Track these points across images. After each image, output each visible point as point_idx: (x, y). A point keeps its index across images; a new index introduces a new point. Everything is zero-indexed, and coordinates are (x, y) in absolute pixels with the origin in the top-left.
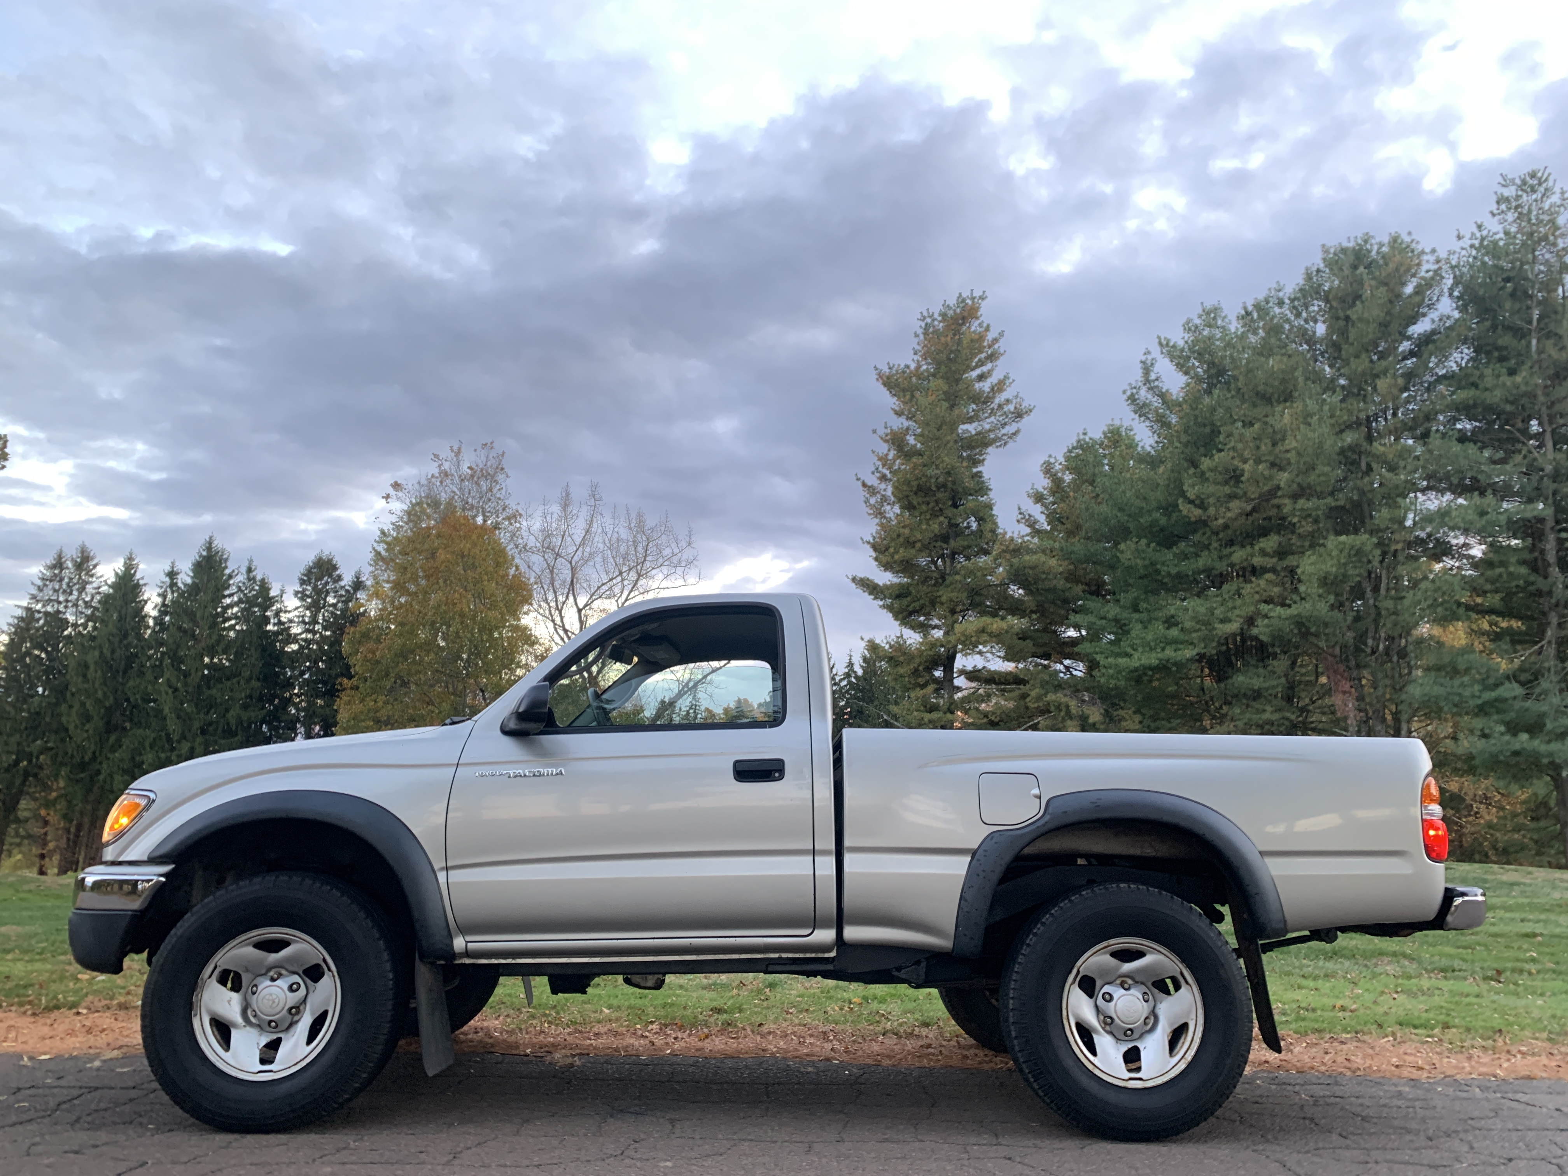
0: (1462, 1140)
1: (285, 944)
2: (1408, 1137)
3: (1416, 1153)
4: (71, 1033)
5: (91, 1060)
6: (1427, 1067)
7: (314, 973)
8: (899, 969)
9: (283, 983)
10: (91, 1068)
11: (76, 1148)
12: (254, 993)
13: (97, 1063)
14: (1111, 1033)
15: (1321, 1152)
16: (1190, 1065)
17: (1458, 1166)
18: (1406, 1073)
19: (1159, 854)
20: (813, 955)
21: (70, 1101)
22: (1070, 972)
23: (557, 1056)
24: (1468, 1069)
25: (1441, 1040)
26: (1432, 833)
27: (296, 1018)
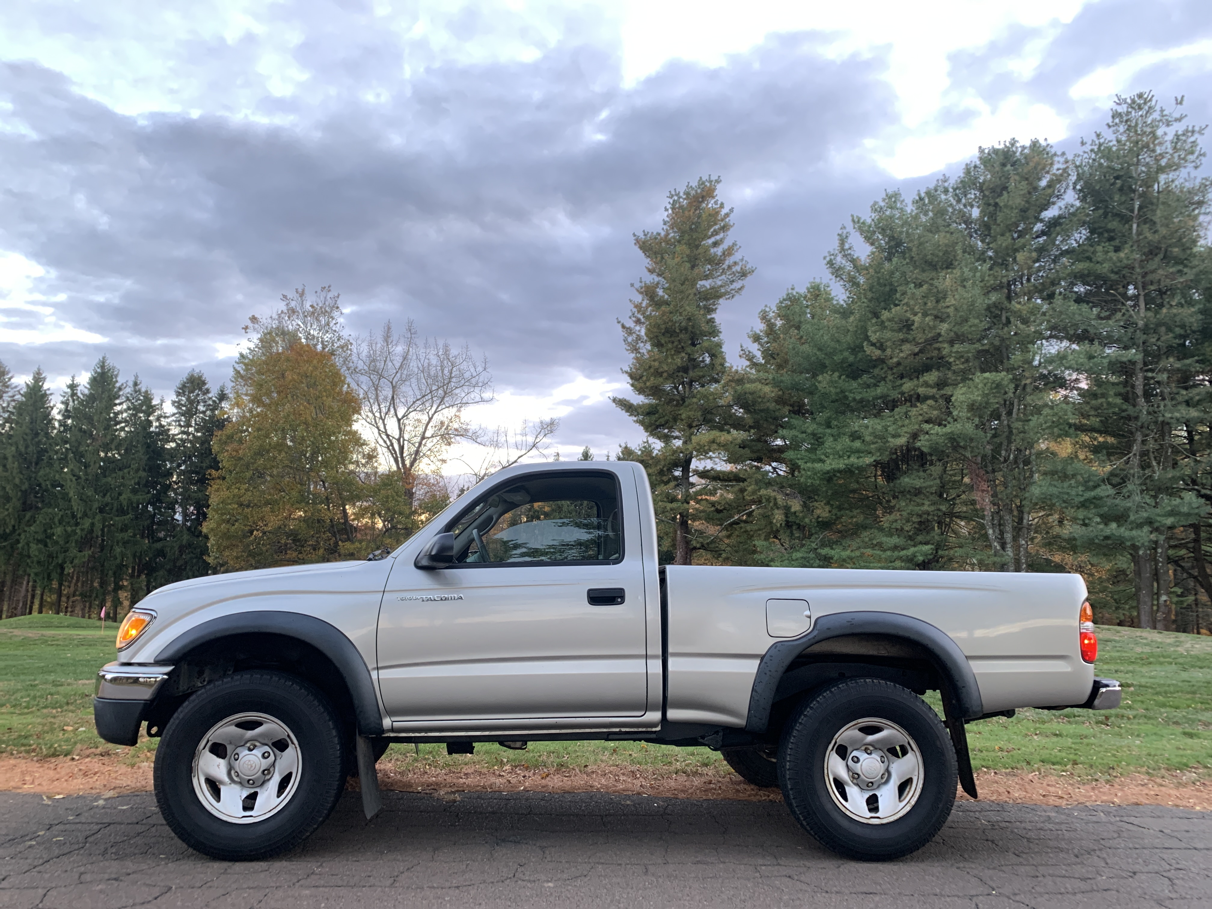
0: (1099, 857)
1: (259, 724)
2: (1061, 855)
3: (1068, 868)
4: (72, 776)
5: (96, 799)
6: (1066, 797)
7: (281, 745)
8: (703, 737)
9: (258, 752)
10: (97, 806)
11: (113, 876)
12: (236, 760)
13: (101, 802)
14: (857, 785)
15: (1003, 868)
16: (914, 807)
17: (1099, 878)
18: (1052, 801)
19: (890, 655)
20: (644, 730)
21: (93, 834)
22: (830, 743)
23: (442, 793)
24: (1094, 798)
25: (1072, 774)
26: (1086, 642)
27: (268, 777)
